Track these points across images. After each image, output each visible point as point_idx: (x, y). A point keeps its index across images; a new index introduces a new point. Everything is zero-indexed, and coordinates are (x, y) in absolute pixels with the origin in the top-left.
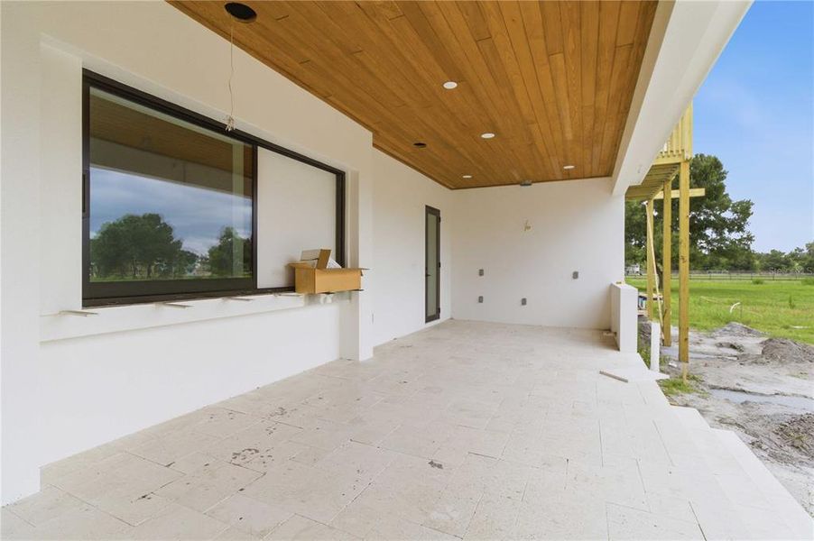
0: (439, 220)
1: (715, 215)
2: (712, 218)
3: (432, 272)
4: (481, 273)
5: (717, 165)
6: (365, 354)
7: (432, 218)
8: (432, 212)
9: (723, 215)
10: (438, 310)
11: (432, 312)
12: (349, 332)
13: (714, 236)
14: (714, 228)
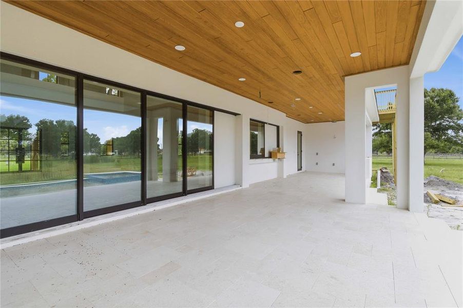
0: (301, 135)
1: (453, 122)
2: (452, 124)
3: (299, 154)
4: (317, 154)
5: (451, 95)
6: (285, 177)
7: (300, 135)
8: (300, 133)
9: (459, 122)
10: (301, 167)
11: (300, 168)
12: (280, 170)
13: (453, 134)
14: (452, 130)
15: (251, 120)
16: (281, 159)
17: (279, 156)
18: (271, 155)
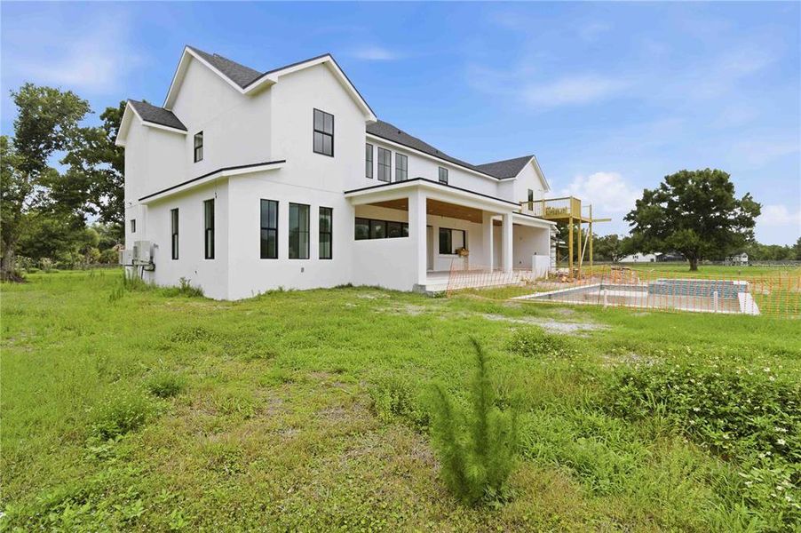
15: (440, 228)
16: (466, 256)
17: (463, 253)
18: (457, 252)
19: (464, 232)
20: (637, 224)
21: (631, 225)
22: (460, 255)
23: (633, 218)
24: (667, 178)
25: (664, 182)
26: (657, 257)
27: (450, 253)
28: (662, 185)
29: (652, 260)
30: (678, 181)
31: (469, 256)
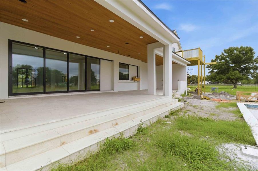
2: (252, 66)
4: (162, 80)
6: (141, 90)
9: (256, 65)
12: (139, 86)
14: (253, 69)
15: (120, 63)
16: (139, 81)
17: (136, 79)
18: (132, 79)
19: (138, 67)
20: (211, 69)
21: (209, 70)
22: (135, 81)
23: (210, 67)
24: (225, 50)
25: (223, 52)
26: (209, 82)
27: (128, 79)
28: (222, 53)
29: (208, 84)
30: (230, 51)
31: (141, 82)
